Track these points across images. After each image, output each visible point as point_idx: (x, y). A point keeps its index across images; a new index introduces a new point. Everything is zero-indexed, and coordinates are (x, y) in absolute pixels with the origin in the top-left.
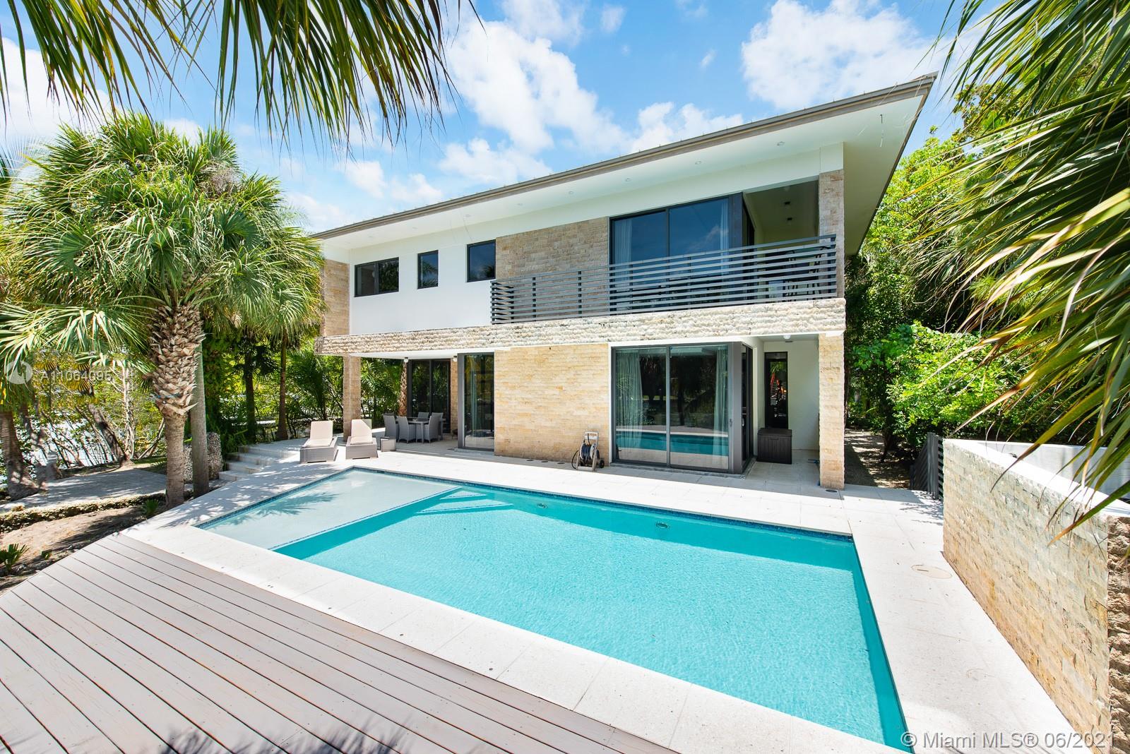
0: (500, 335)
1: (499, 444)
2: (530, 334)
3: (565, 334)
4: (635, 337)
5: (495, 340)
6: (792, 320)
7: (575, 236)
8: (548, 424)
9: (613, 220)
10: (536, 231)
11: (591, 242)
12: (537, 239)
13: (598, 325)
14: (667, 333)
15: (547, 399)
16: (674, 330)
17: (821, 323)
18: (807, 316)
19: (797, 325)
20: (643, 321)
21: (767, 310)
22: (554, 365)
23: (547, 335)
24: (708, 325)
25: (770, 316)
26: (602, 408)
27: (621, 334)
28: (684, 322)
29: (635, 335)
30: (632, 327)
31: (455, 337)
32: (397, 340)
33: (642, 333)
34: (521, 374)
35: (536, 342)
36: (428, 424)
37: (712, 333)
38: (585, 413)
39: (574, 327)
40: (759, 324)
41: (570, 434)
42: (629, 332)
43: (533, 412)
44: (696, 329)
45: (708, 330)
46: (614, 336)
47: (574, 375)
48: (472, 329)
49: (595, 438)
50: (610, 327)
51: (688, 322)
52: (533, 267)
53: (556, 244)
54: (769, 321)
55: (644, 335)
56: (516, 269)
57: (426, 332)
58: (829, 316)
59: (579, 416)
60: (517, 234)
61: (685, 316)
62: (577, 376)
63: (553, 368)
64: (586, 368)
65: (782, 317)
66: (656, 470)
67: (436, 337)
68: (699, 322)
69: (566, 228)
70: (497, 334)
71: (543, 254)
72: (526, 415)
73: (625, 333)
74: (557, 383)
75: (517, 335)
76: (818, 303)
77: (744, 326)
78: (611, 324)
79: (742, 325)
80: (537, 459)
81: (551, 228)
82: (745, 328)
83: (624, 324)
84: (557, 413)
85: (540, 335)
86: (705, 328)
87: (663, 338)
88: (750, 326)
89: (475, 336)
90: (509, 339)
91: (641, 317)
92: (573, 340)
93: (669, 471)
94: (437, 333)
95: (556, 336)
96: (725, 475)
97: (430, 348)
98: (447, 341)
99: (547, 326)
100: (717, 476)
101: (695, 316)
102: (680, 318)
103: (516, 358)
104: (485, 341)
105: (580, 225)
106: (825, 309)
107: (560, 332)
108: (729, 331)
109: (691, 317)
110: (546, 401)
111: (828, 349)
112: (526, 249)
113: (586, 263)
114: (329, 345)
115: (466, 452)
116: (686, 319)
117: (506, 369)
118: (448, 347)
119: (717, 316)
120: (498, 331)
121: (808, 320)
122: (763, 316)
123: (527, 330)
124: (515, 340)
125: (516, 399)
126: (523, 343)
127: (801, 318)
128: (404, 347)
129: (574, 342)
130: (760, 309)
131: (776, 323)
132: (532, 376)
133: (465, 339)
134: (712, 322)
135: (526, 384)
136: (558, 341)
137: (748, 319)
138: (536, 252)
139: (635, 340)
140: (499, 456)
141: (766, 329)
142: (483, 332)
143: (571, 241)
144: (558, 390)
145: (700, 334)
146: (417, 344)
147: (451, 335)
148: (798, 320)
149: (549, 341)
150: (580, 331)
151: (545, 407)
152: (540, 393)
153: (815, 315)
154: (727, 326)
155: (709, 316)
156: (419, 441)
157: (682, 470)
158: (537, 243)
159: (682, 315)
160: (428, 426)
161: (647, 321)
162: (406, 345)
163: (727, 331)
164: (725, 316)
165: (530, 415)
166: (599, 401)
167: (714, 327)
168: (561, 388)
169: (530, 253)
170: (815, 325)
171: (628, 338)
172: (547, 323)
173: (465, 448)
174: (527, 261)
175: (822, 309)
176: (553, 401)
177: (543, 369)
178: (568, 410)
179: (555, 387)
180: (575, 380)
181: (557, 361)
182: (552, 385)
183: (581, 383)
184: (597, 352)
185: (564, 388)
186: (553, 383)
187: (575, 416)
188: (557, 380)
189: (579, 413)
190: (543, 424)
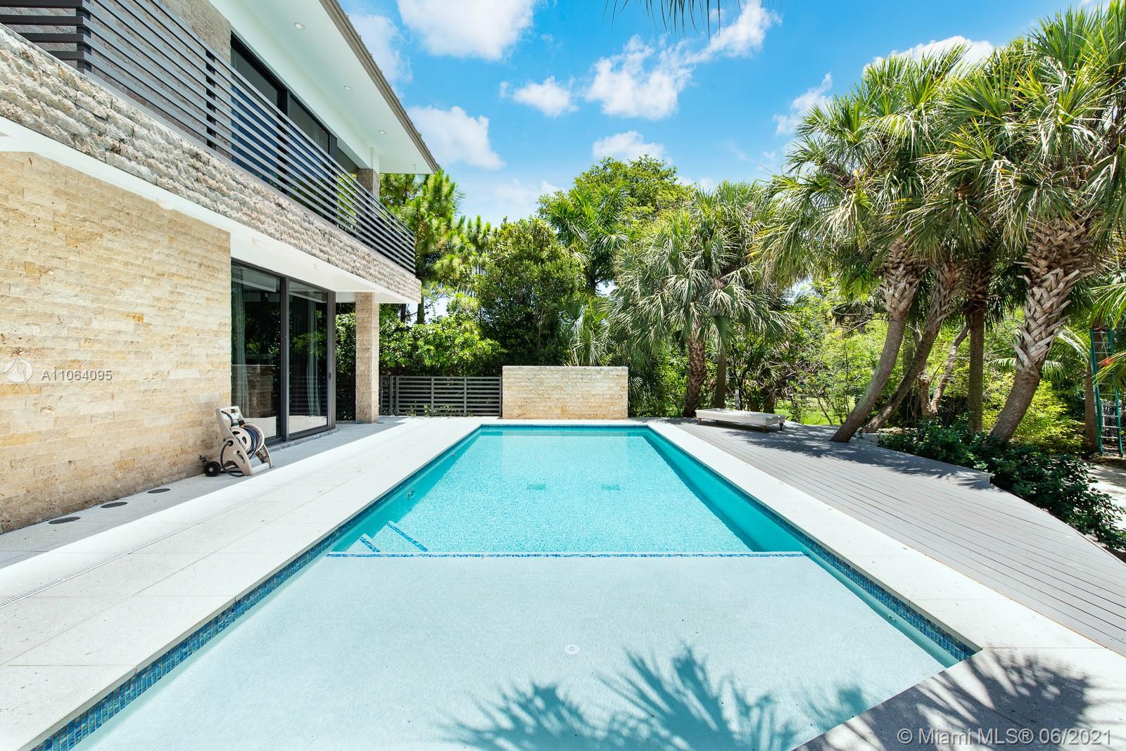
15: (99, 340)
38: (193, 373)
47: (172, 293)
59: (181, 381)
62: (175, 297)
63: (115, 265)
64: (195, 283)
74: (128, 304)
75: (194, 172)
84: (130, 378)
104: (84, 130)
110: (96, 345)
111: (375, 312)
123: (218, 173)
144: (133, 322)
151: (91, 363)
152: (75, 323)
157: (302, 439)
166: (216, 351)
168: (140, 319)
176: (120, 347)
177: (85, 259)
178: (155, 370)
179: (122, 313)
180: (171, 305)
181: (129, 250)
182: (113, 307)
183: (184, 311)
184: (214, 258)
185: (146, 320)
186: (118, 303)
187: (172, 382)
188: (128, 295)
189: (182, 374)
190: (85, 409)
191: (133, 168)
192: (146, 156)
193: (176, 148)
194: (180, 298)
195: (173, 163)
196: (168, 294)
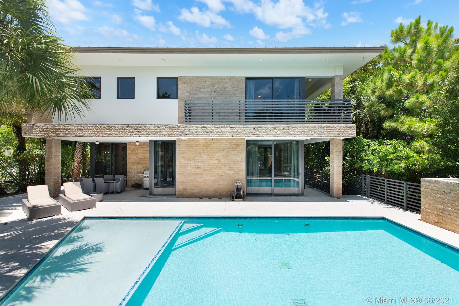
0: (192, 131)
1: (180, 191)
2: (212, 131)
3: (233, 132)
4: (270, 136)
5: (189, 133)
6: (338, 132)
7: (227, 83)
8: (211, 178)
9: (247, 79)
10: (204, 77)
11: (236, 88)
12: (205, 82)
13: (251, 128)
14: (286, 134)
15: (211, 165)
16: (289, 133)
17: (348, 134)
18: (343, 130)
19: (339, 134)
20: (275, 128)
21: (328, 127)
22: (215, 148)
23: (222, 132)
24: (305, 132)
25: (329, 129)
26: (241, 169)
27: (264, 134)
28: (294, 130)
29: (271, 134)
30: (270, 131)
31: (159, 130)
32: (110, 129)
33: (274, 134)
34: (194, 152)
35: (215, 135)
36: (119, 182)
37: (306, 135)
38: (233, 172)
39: (239, 129)
40: (325, 133)
41: (224, 183)
42: (268, 133)
43: (201, 173)
44: (300, 133)
45: (305, 134)
46: (260, 134)
47: (227, 153)
48: (172, 126)
49: (240, 184)
50: (258, 130)
51: (296, 130)
52: (203, 95)
53: (217, 86)
54: (329, 132)
55: (275, 135)
56: (191, 96)
57: (136, 126)
58: (350, 131)
59: (229, 174)
60: (192, 77)
61: (294, 127)
63: (214, 150)
64: (233, 149)
65: (334, 130)
66: (268, 197)
67: (143, 129)
68: (300, 130)
69: (222, 78)
70: (189, 130)
71: (209, 90)
72: (197, 174)
73: (266, 133)
74: (216, 157)
75: (203, 131)
76: (347, 126)
77: (319, 133)
78: (258, 129)
79: (318, 133)
80: (205, 197)
81: (214, 77)
82: (319, 134)
83: (265, 129)
84: (217, 173)
85: (218, 132)
86: (304, 133)
87: (284, 137)
88: (322, 133)
89: (174, 130)
90: (198, 133)
91: (274, 126)
92: (237, 135)
93: (274, 197)
94: (145, 127)
95: (228, 133)
96: (298, 196)
97: (139, 136)
98: (153, 132)
99: (222, 127)
100: (295, 197)
101: (299, 127)
102: (292, 128)
103: (191, 144)
104: (181, 133)
105: (231, 78)
106: (349, 128)
107: (230, 131)
108: (313, 135)
109: (297, 128)
110: (210, 166)
111: (337, 144)
112: (198, 85)
113: (233, 97)
114: (40, 130)
115: (156, 197)
116: (295, 128)
117: (185, 150)
118: (154, 135)
119: (309, 128)
120: (190, 128)
121: (343, 132)
122: (327, 129)
123: (210, 129)
124: (202, 134)
125: (191, 166)
126: (207, 136)
127: (341, 131)
128: (116, 134)
129: (238, 136)
130: (326, 126)
131: (332, 133)
132: (201, 153)
133: (166, 132)
134: (306, 131)
135: (197, 158)
136: (229, 135)
137: (321, 130)
138: (204, 88)
139: (271, 137)
140: (180, 197)
141: (328, 135)
142: (180, 128)
143: (225, 85)
144: (217, 161)
145: (301, 135)
146: (128, 133)
147: (156, 128)
148: (340, 132)
149: (223, 135)
150: (242, 131)
151: (209, 170)
152: (206, 162)
153: (346, 130)
154: (313, 133)
155: (305, 128)
156: (113, 193)
157: (280, 196)
158: (205, 84)
159: (293, 126)
160: (118, 184)
161: (277, 128)
162: (117, 133)
163: (312, 135)
164: (312, 128)
165: (201, 174)
166: (240, 166)
167: (307, 133)
168: (219, 160)
169: (201, 88)
170: (346, 134)
171: (267, 136)
172: (222, 126)
173: (154, 195)
174: (199, 92)
175: (348, 128)
176: (214, 166)
177: (208, 150)
178: (223, 171)
179: (215, 159)
180: (227, 156)
181: (217, 146)
182: (213, 158)
183: (230, 157)
184: (239, 142)
185: (220, 160)
186: (214, 157)
187: (227, 174)
188: (217, 155)
189: (229, 172)
190: (208, 179)
191: (189, 136)
192: (192, 133)
193: (198, 128)
194: (229, 154)
195: (198, 131)
196: (226, 153)
